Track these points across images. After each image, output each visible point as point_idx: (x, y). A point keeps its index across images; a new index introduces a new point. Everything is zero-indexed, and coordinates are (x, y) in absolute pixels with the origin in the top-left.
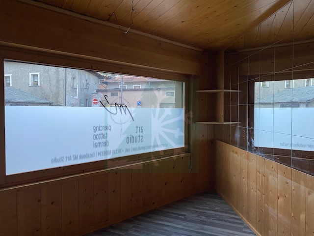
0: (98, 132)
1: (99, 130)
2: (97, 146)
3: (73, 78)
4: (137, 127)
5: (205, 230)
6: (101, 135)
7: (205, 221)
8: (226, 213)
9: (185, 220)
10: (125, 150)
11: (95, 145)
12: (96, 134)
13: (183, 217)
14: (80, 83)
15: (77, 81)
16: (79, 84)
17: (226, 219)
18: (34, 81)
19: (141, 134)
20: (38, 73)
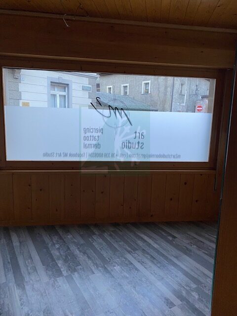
0: (88, 134)
1: (90, 132)
2: (88, 147)
3: (182, 85)
4: (136, 133)
6: (92, 138)
11: (85, 146)
12: (86, 135)
14: (190, 89)
15: (185, 87)
16: (188, 91)
18: (146, 89)
19: (141, 141)
20: (149, 82)
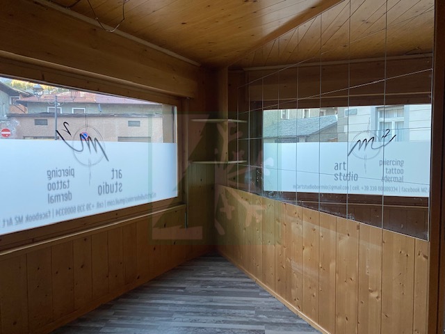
0: (54, 180)
1: (56, 175)
2: (54, 201)
4: (113, 171)
5: (214, 302)
6: (60, 185)
7: (212, 291)
8: (235, 277)
9: (186, 293)
10: (96, 205)
11: (51, 200)
12: (51, 182)
13: (182, 291)
17: (237, 285)
19: (119, 181)
